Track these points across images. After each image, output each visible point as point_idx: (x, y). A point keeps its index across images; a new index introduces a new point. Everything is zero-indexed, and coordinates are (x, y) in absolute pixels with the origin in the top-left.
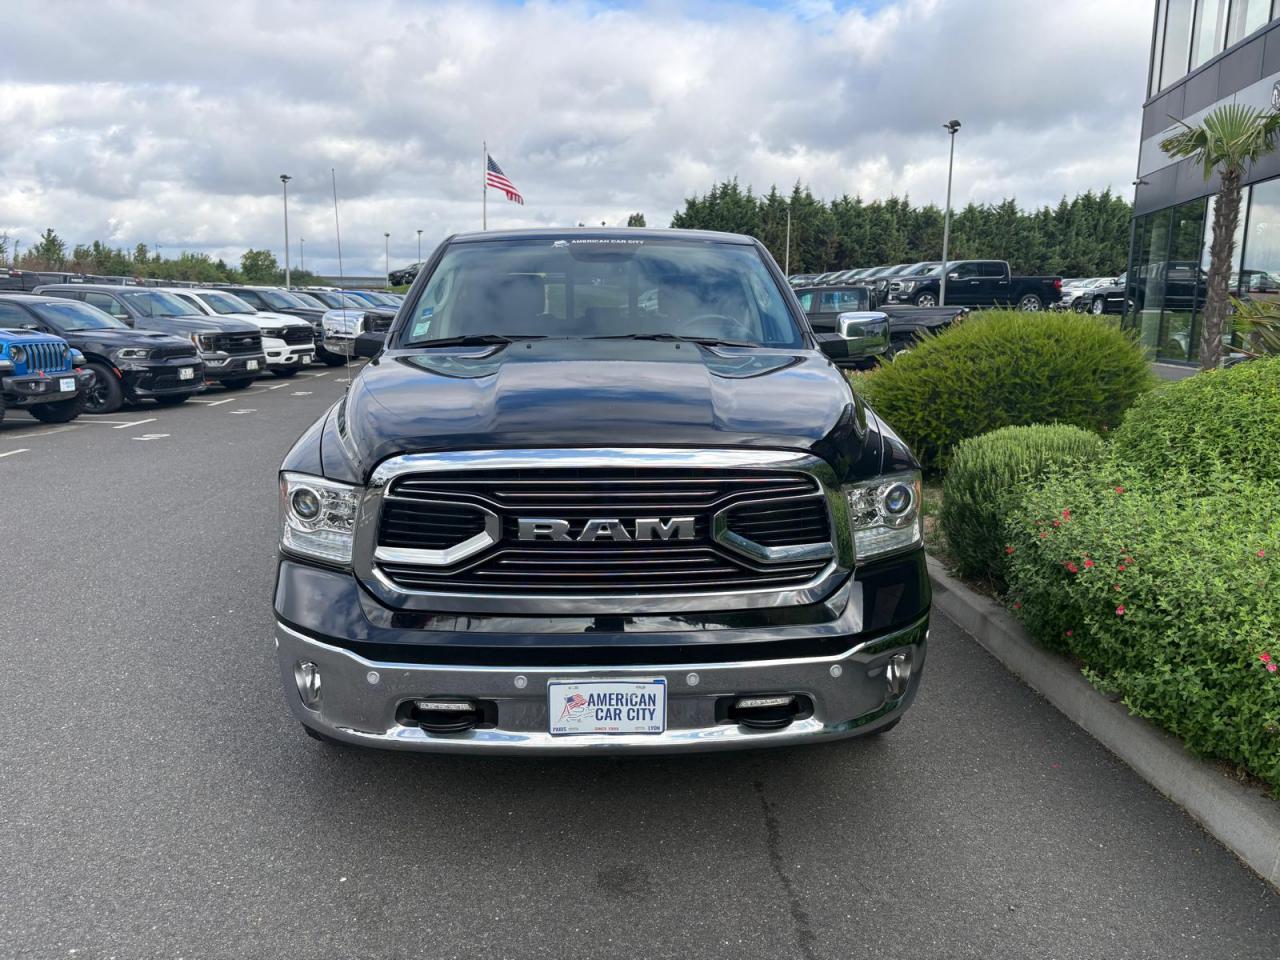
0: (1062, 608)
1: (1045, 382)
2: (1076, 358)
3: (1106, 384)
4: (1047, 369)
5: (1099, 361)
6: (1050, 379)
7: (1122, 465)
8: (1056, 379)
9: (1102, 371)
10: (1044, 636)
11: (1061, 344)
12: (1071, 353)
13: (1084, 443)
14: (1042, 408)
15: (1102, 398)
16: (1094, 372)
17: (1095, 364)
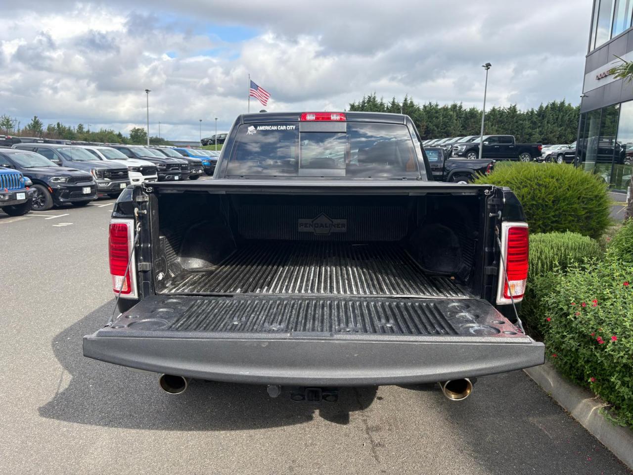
0: (588, 362)
1: (550, 203)
2: (568, 189)
3: (586, 204)
4: (552, 196)
5: (582, 192)
6: (553, 202)
7: (622, 264)
8: (557, 201)
9: (584, 198)
10: (571, 375)
11: (559, 182)
12: (565, 187)
13: (588, 244)
14: (549, 218)
15: (583, 213)
16: (579, 199)
17: (580, 194)
